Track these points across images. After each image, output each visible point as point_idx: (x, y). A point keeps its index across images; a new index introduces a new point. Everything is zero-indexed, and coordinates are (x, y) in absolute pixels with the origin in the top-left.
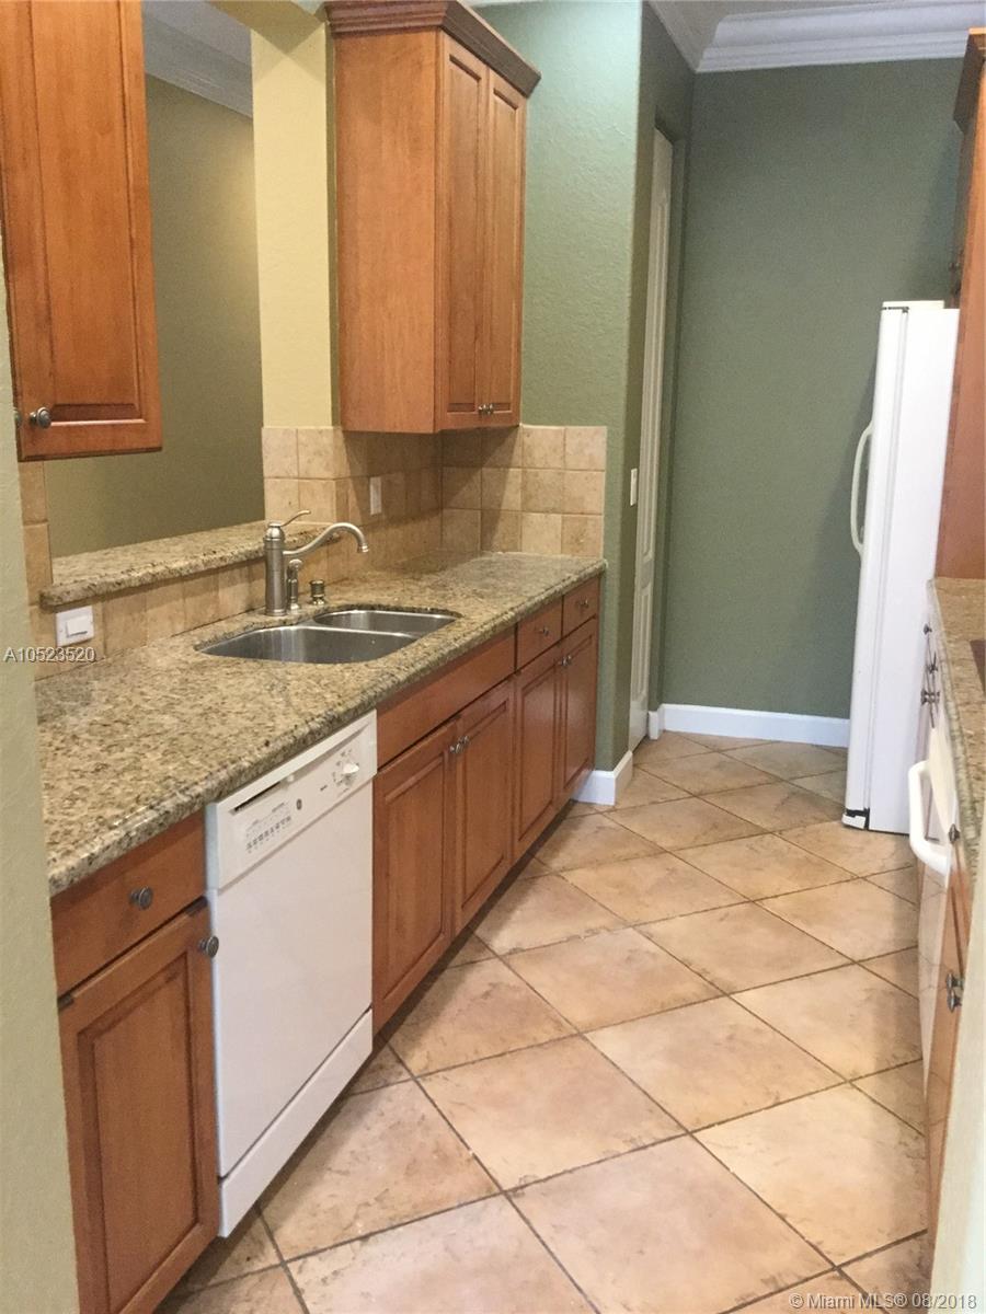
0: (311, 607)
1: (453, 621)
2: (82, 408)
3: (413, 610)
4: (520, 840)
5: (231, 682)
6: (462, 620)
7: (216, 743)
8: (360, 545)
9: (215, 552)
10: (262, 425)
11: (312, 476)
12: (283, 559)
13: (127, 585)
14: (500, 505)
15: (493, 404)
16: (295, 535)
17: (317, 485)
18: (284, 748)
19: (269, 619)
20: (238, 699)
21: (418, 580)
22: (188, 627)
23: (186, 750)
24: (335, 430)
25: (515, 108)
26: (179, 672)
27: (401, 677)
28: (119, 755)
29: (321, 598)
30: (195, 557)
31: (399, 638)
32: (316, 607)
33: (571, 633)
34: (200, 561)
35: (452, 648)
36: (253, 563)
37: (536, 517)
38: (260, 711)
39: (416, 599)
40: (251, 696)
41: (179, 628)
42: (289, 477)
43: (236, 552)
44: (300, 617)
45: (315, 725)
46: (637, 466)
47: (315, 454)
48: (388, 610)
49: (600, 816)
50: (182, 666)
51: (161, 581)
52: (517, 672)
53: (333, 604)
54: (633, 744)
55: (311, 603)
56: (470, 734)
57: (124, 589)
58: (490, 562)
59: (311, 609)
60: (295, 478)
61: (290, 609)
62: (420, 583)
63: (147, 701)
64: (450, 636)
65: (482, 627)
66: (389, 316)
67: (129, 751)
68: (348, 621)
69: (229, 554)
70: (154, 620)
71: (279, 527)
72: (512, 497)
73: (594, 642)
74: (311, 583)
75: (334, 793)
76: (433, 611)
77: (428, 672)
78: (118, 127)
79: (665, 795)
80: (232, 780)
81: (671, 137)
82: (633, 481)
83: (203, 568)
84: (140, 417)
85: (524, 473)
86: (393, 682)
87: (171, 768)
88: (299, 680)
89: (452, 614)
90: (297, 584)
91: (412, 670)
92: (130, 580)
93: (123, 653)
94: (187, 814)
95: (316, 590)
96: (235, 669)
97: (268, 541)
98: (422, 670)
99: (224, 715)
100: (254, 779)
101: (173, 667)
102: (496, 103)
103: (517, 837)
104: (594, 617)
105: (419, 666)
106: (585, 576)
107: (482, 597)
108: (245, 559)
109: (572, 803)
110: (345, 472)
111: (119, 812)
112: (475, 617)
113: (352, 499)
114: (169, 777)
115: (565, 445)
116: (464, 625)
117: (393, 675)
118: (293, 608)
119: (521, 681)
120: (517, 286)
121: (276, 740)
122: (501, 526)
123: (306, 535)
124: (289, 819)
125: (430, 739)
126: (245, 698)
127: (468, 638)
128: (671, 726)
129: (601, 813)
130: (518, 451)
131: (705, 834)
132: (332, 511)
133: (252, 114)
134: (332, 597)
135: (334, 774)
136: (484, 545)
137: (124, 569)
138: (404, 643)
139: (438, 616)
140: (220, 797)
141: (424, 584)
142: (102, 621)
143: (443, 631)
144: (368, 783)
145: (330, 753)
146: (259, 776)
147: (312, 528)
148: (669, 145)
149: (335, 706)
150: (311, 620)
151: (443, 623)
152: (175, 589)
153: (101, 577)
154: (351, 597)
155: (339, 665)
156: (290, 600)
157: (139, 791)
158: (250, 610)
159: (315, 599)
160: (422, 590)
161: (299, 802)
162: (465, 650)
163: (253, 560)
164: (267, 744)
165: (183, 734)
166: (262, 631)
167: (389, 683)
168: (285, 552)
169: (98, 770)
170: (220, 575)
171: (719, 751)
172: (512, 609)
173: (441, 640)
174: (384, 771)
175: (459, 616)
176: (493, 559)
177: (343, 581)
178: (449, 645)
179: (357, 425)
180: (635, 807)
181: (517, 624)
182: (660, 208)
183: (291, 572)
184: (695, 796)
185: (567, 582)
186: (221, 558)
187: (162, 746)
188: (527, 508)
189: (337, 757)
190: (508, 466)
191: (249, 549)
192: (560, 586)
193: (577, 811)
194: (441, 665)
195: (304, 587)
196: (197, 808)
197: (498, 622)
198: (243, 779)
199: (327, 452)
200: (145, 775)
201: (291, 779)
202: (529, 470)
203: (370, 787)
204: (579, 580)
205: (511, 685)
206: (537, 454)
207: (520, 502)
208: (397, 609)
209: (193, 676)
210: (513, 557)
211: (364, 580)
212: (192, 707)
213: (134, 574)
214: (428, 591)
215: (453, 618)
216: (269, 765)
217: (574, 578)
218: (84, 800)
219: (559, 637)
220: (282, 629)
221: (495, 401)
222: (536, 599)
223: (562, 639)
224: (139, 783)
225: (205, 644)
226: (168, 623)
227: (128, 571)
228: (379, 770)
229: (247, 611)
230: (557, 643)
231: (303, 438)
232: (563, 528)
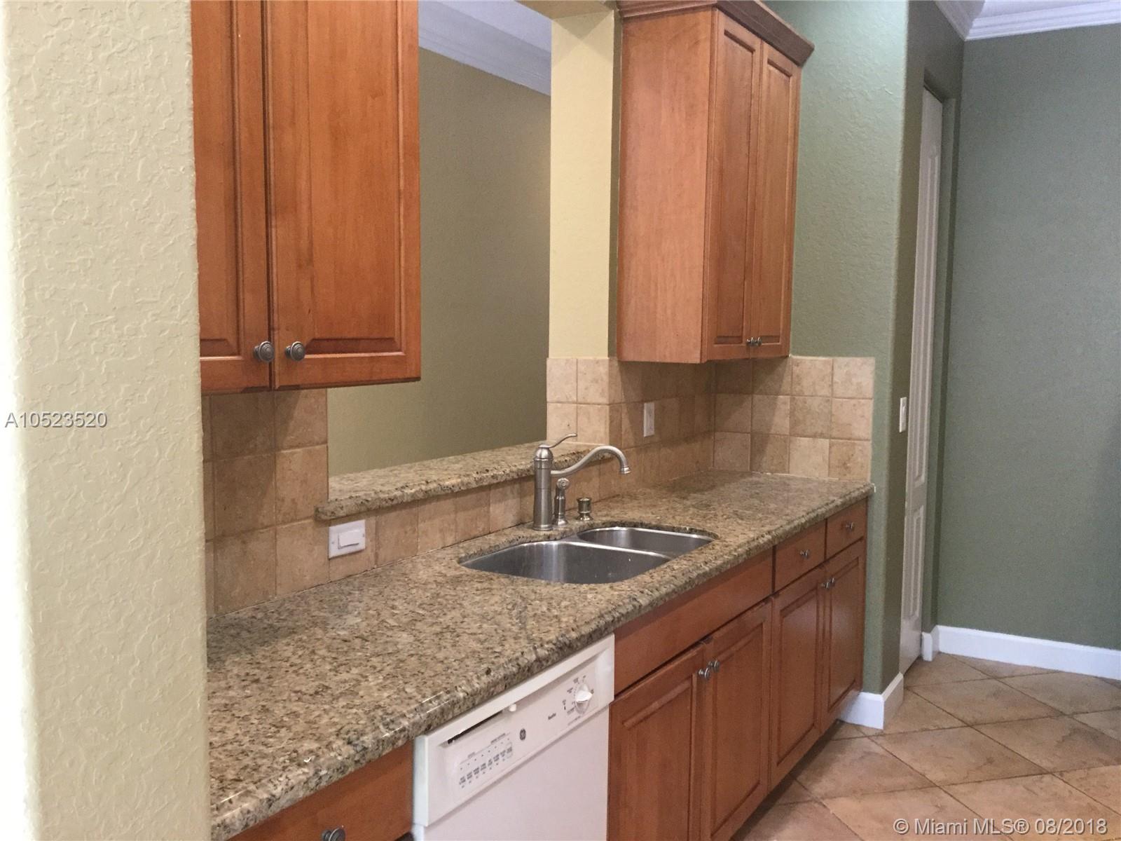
0: (577, 522)
1: (710, 542)
2: (340, 342)
3: (673, 529)
4: (778, 763)
5: (477, 598)
6: (716, 542)
7: (439, 667)
8: (622, 466)
9: (487, 471)
10: (548, 356)
11: (589, 401)
12: (551, 478)
13: (400, 500)
14: (769, 430)
15: (761, 337)
16: (568, 455)
17: (591, 409)
18: (505, 677)
19: (534, 533)
20: (477, 618)
21: (684, 498)
22: (458, 539)
23: (408, 674)
24: (610, 361)
25: (789, 76)
26: (435, 586)
27: (644, 601)
28: (345, 676)
29: (587, 515)
30: (468, 475)
31: (652, 557)
32: (581, 523)
33: (834, 556)
34: (472, 479)
35: (701, 572)
36: (525, 480)
37: (804, 441)
38: (494, 633)
39: (677, 518)
40: (491, 615)
41: (450, 540)
42: (569, 402)
43: (508, 471)
44: (565, 532)
45: (542, 652)
46: (907, 394)
47: (592, 382)
48: (650, 528)
49: (866, 740)
50: (440, 579)
51: (433, 497)
52: (775, 594)
53: (598, 521)
54: (904, 665)
55: (577, 519)
56: (722, 657)
57: (397, 504)
58: (757, 483)
59: (576, 524)
60: (574, 403)
61: (557, 524)
62: (685, 501)
63: (394, 615)
64: (701, 559)
65: (735, 550)
66: (663, 260)
67: (355, 671)
68: (610, 538)
69: (501, 473)
70: (425, 533)
71: (548, 449)
72: (781, 422)
73: (860, 566)
74: (578, 500)
75: (563, 722)
76: (691, 531)
77: (674, 596)
78: (390, 93)
79: (937, 722)
80: (443, 711)
81: (942, 97)
82: (902, 409)
83: (474, 485)
84: (399, 350)
85: (793, 399)
86: (634, 606)
87: (386, 694)
88: (541, 600)
89: (709, 534)
90: (564, 501)
91: (657, 594)
92: (402, 496)
93: (392, 564)
94: (388, 750)
95: (583, 507)
96: (486, 585)
97: (538, 461)
98: (667, 594)
99: (458, 636)
100: (469, 710)
101: (431, 580)
102: (770, 71)
103: (775, 760)
104: (861, 539)
105: (664, 590)
106: (850, 500)
107: (742, 519)
108: (516, 477)
109: (839, 723)
110: (620, 397)
111: (314, 746)
112: (731, 540)
113: (626, 423)
114: (380, 707)
115: (832, 375)
116: (717, 547)
117: (635, 599)
118: (559, 523)
119: (779, 603)
120: (788, 232)
121: (498, 668)
122: (770, 449)
123: (578, 455)
124: (510, 750)
125: (677, 663)
126: (484, 617)
127: (719, 562)
128: (944, 648)
129: (869, 737)
130: (787, 379)
131: (979, 768)
132: (605, 433)
133: (550, 92)
134: (599, 514)
135: (564, 702)
136: (754, 466)
137: (399, 485)
138: (658, 562)
139: (695, 536)
140: (429, 729)
141: (688, 503)
142: (375, 535)
143: (695, 553)
144: (605, 708)
145: (558, 681)
146: (475, 706)
147: (585, 449)
148: (940, 105)
149: (568, 631)
150: (575, 536)
151: (700, 543)
152: (447, 505)
153: (376, 493)
154: (616, 513)
155: (584, 585)
156: (557, 516)
157: (345, 722)
158: (520, 524)
159: (582, 515)
160: (686, 509)
161: (523, 732)
162: (715, 574)
163: (524, 478)
164: (488, 672)
165: (412, 655)
166: (525, 545)
167: (630, 607)
168: (553, 472)
169: (317, 693)
170: (493, 491)
171: (996, 678)
172: (769, 532)
173: (691, 563)
174: (623, 696)
175: (716, 537)
176: (762, 480)
177: (612, 498)
178: (698, 568)
179: (630, 355)
180: (904, 733)
181: (774, 547)
182: (930, 161)
183: (559, 491)
184: (968, 726)
185: (831, 506)
186: (493, 477)
187: (388, 668)
188: (794, 433)
189: (569, 683)
190: (778, 393)
191: (521, 467)
192: (823, 510)
193: (843, 732)
194: (689, 588)
195: (571, 503)
196: (400, 743)
197: (754, 544)
198: (456, 711)
199: (602, 380)
200: (357, 702)
201: (513, 709)
202: (797, 397)
203: (606, 714)
204: (843, 504)
205: (769, 605)
206: (806, 383)
207: (788, 427)
208: (658, 528)
209: (448, 591)
210: (781, 478)
211: (633, 497)
212: (433, 624)
213: (408, 491)
214: (692, 510)
215: (710, 538)
216: (489, 694)
217: (839, 502)
218: (289, 728)
219: (822, 560)
220: (544, 543)
221: (763, 334)
222: (796, 523)
223: (826, 561)
224: (350, 711)
225: (470, 556)
226: (438, 535)
227: (402, 487)
228: (616, 696)
229: (517, 525)
230: (820, 566)
231: (582, 368)
232: (830, 453)
